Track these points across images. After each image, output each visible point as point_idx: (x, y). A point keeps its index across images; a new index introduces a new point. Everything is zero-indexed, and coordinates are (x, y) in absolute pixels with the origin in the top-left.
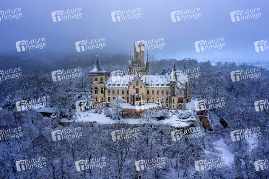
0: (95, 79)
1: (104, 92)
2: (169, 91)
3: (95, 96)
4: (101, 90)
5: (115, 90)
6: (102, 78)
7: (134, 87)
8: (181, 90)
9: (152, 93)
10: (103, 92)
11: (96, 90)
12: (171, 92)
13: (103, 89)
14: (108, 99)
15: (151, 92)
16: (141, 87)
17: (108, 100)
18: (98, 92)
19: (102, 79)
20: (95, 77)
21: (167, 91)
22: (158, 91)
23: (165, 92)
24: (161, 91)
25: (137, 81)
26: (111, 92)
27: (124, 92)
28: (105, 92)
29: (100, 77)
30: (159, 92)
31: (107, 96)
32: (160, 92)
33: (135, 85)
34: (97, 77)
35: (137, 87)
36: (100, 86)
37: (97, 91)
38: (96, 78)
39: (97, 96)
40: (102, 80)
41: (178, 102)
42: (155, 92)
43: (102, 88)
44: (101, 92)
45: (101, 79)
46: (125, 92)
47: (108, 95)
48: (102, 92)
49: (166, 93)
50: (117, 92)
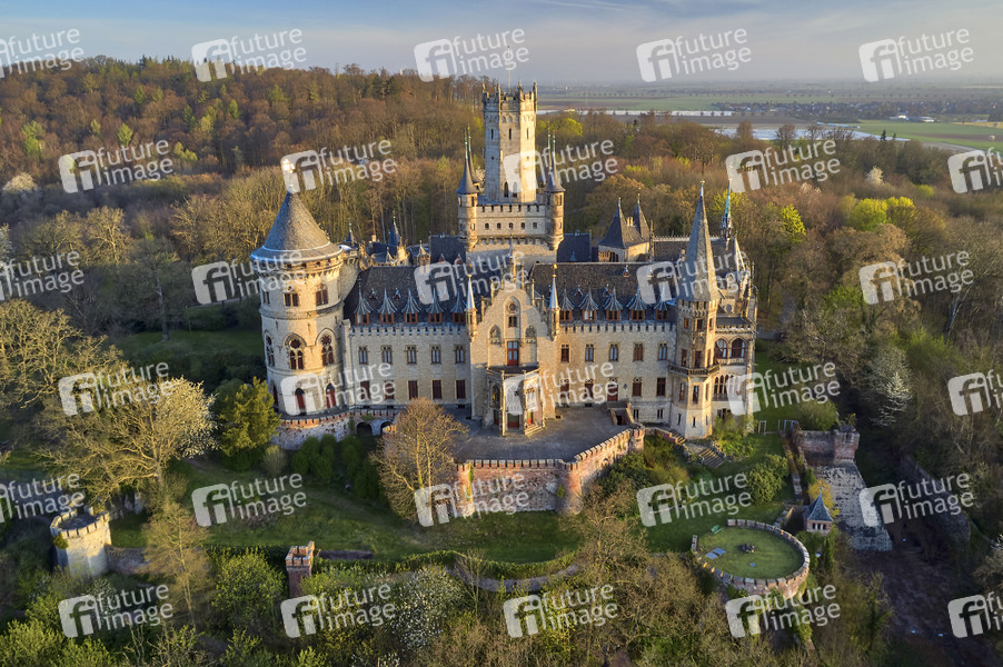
0: (287, 296)
1: (335, 359)
2: (671, 346)
4: (324, 350)
5: (394, 348)
6: (322, 285)
7: (496, 331)
8: (729, 342)
9: (583, 357)
10: (331, 354)
11: (296, 351)
12: (684, 353)
13: (333, 344)
15: (577, 353)
16: (531, 332)
18: (307, 361)
19: (325, 293)
21: (663, 347)
22: (615, 348)
23: (650, 353)
24: (631, 348)
25: (512, 304)
26: (375, 357)
27: (443, 355)
28: (341, 350)
29: (314, 281)
30: (621, 352)
32: (627, 352)
33: (505, 322)
34: (298, 283)
35: (508, 334)
36: (313, 328)
37: (300, 353)
38: (291, 288)
41: (715, 399)
42: (602, 351)
43: (326, 340)
44: (324, 357)
45: (318, 294)
46: (448, 355)
48: (327, 360)
49: (655, 357)
50: (404, 355)
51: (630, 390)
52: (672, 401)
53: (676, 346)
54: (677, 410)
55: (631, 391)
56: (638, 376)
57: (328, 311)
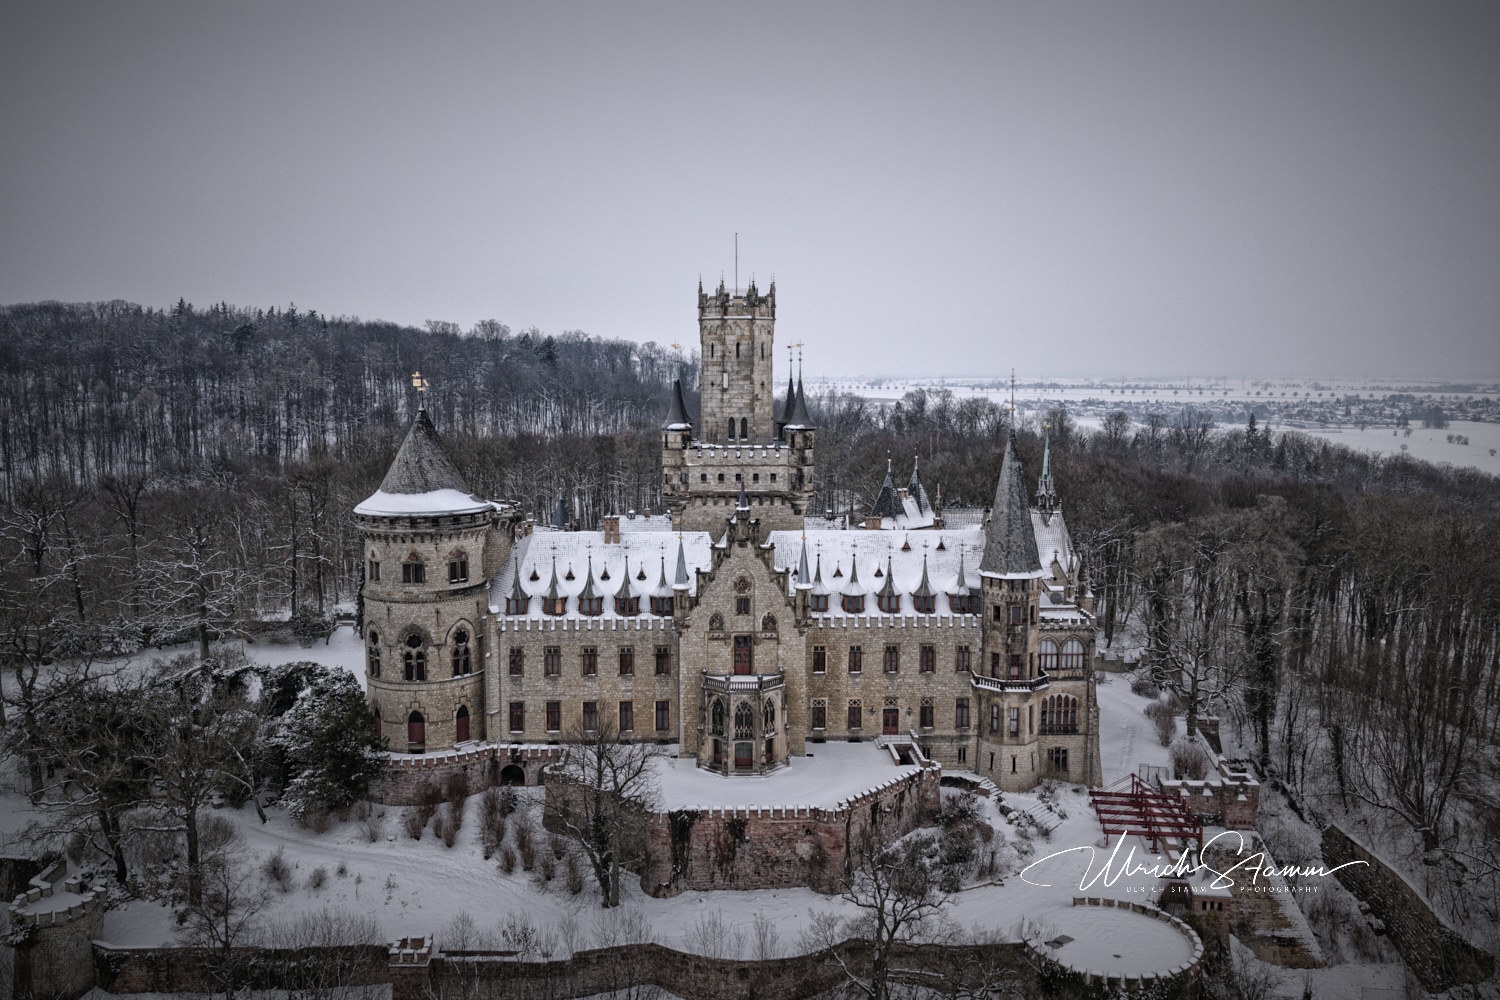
0: (406, 567)
1: (474, 668)
2: (976, 649)
3: (406, 700)
4: (456, 653)
5: (564, 651)
6: (460, 553)
7: (716, 621)
8: (1060, 644)
9: (845, 665)
10: (467, 661)
11: (414, 652)
12: (995, 657)
13: (471, 644)
14: (506, 716)
15: (837, 658)
16: (770, 623)
17: (506, 725)
18: (432, 669)
19: (464, 565)
20: (402, 552)
21: (963, 651)
22: (892, 652)
23: (945, 660)
24: (916, 653)
25: (742, 579)
26: (534, 665)
27: (638, 661)
28: (481, 660)
29: (449, 546)
30: (903, 659)
31: (500, 692)
32: (910, 660)
33: (728, 609)
34: (425, 548)
35: (742, 625)
36: (444, 617)
37: (420, 656)
38: (414, 555)
39: (423, 697)
40: (458, 569)
41: (1043, 732)
42: (873, 660)
43: (461, 636)
44: (456, 664)
45: (453, 566)
46: (644, 662)
47: (507, 687)
48: (461, 665)
49: (952, 666)
50: (578, 661)
51: (915, 717)
52: (980, 736)
53: (982, 650)
54: (987, 747)
55: (918, 718)
56: (929, 695)
57: (466, 592)
